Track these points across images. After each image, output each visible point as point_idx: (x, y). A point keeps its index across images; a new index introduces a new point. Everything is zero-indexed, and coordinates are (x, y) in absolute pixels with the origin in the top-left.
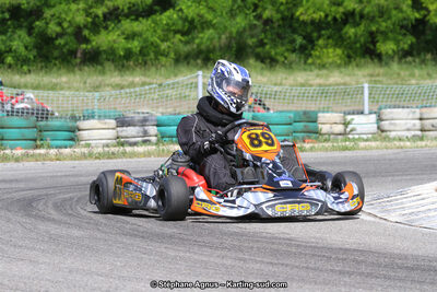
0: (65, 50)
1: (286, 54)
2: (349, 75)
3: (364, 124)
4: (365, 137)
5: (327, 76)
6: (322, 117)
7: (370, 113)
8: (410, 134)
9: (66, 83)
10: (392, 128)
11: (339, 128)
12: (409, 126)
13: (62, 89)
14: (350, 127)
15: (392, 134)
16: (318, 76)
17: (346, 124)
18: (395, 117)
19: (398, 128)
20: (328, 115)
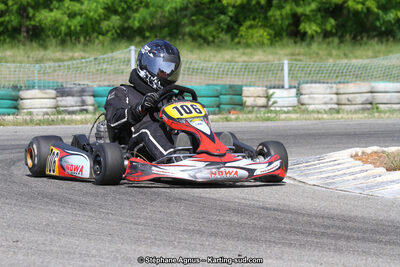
1: (215, 33)
2: (272, 54)
3: (284, 97)
4: (285, 109)
5: (251, 54)
6: (247, 91)
7: (290, 87)
10: (310, 101)
11: (262, 101)
12: (327, 100)
14: (272, 100)
15: (311, 108)
16: (244, 54)
17: (268, 97)
19: (316, 102)
20: (251, 88)
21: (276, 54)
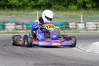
0: (2, 5)
2: (78, 13)
3: (81, 26)
4: (81, 29)
5: (72, 13)
6: (70, 24)
7: (83, 23)
9: (3, 13)
10: (89, 27)
11: (75, 27)
12: (93, 27)
13: (1, 15)
14: (78, 27)
15: (89, 29)
16: (69, 13)
17: (76, 26)
18: (90, 24)
19: (90, 27)
20: (72, 23)
21: (79, 13)
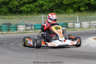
1: (61, 11)
3: (77, 25)
6: (69, 24)
7: (79, 23)
8: (87, 27)
9: (15, 18)
14: (75, 26)
16: (68, 15)
19: (85, 26)
20: (70, 23)
